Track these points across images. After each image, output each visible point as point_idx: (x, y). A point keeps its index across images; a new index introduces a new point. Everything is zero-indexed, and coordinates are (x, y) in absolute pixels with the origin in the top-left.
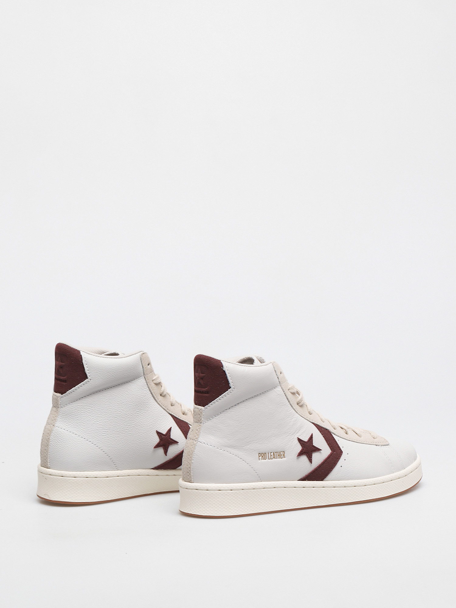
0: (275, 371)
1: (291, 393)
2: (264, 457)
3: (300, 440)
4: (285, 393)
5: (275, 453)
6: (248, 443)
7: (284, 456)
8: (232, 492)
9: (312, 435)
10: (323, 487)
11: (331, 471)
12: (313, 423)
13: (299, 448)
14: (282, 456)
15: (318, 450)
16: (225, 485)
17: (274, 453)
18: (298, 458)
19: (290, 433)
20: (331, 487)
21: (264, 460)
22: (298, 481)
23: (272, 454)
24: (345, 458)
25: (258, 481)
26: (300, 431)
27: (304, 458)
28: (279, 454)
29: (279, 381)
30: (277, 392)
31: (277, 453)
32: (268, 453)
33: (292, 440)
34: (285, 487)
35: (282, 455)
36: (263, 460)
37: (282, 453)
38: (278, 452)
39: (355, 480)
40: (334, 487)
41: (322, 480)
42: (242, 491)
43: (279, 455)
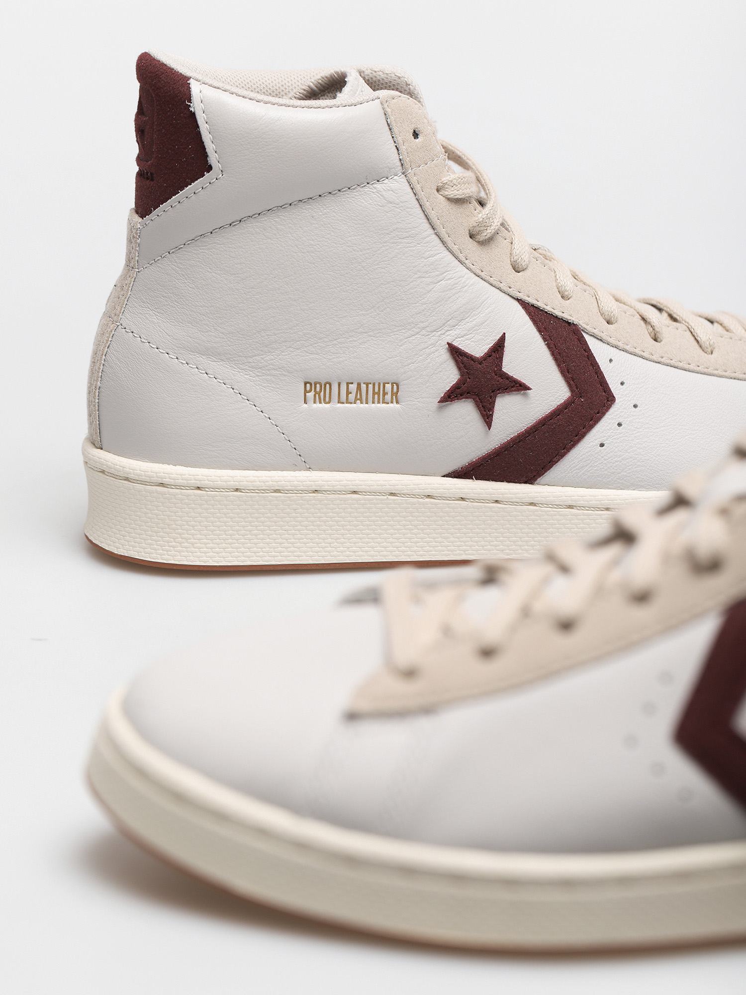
0: (389, 125)
1: (449, 199)
2: (322, 394)
3: (455, 352)
4: (417, 200)
5: (364, 386)
6: (266, 346)
7: (395, 394)
8: (200, 496)
9: (502, 339)
10: (532, 504)
11: (562, 456)
12: (518, 300)
13: (451, 375)
14: (388, 397)
15: (517, 387)
16: (180, 469)
17: (359, 385)
18: (440, 408)
19: (422, 325)
20: (559, 506)
21: (323, 405)
22: (444, 476)
23: (353, 387)
24: (620, 420)
25: (295, 467)
26: (464, 322)
27: (466, 410)
28: (376, 390)
29: (400, 160)
30: (384, 193)
31: (371, 386)
32: (339, 385)
33: (427, 351)
34: (392, 494)
35: (390, 394)
36: (318, 405)
37: (388, 387)
38: (374, 385)
39: (648, 489)
40: (571, 507)
41: (530, 480)
42: (234, 496)
43: (379, 394)
